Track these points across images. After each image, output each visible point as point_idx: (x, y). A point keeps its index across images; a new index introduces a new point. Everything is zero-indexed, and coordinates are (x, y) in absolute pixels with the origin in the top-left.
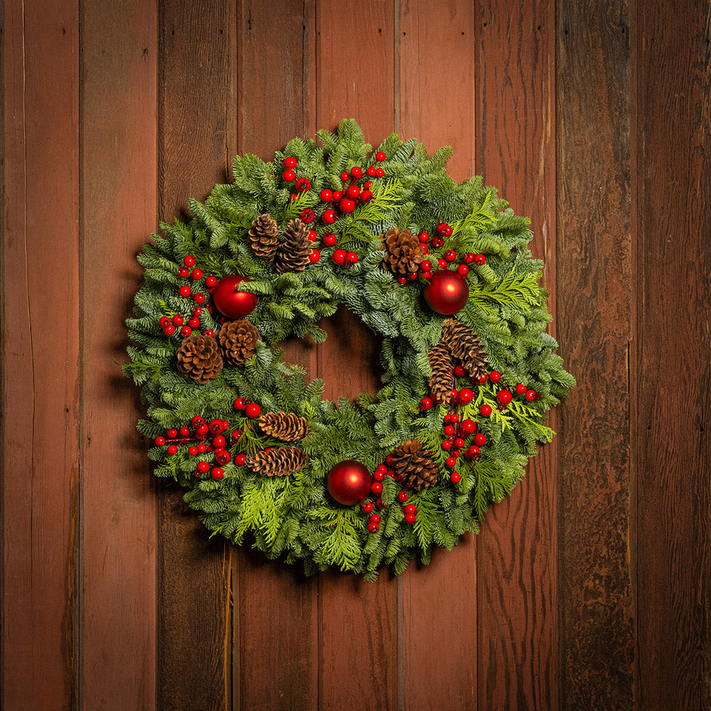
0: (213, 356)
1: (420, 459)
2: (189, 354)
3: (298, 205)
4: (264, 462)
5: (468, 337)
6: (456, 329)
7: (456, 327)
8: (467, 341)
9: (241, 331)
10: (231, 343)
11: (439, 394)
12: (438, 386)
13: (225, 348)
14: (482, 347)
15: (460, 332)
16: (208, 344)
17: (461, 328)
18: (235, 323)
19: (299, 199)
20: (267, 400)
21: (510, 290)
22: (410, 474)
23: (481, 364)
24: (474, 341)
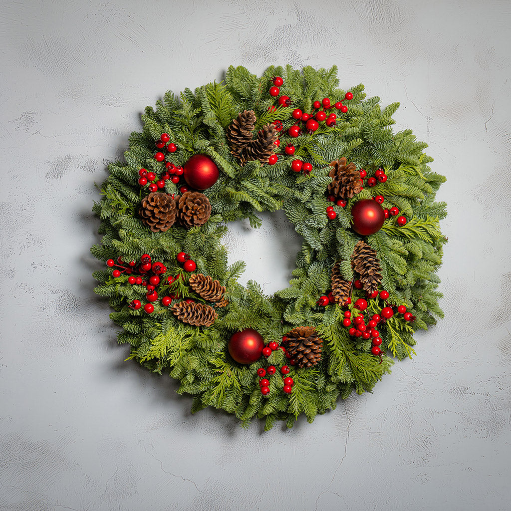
0: (170, 212)
1: (310, 344)
2: (153, 204)
3: (273, 115)
4: (185, 310)
5: (371, 259)
6: (364, 250)
7: (364, 248)
8: (370, 262)
9: (198, 202)
10: (187, 208)
11: (337, 297)
12: (338, 290)
13: (181, 211)
14: (380, 270)
15: (366, 253)
16: (169, 201)
17: (368, 251)
18: (195, 194)
19: (275, 111)
20: (201, 262)
21: (417, 227)
22: (299, 352)
23: (374, 282)
24: (375, 263)
